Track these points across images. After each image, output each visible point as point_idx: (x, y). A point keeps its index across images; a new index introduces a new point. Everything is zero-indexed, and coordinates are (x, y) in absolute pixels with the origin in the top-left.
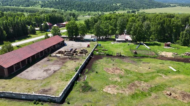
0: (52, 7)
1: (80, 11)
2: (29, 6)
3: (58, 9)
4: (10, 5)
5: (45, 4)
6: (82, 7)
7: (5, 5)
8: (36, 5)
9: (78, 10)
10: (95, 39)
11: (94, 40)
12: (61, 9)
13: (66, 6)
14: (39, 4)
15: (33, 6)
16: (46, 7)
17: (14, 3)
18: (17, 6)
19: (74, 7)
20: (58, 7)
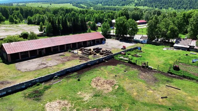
0: (146, 5)
1: (179, 9)
2: (124, 5)
3: (152, 7)
4: (109, 5)
5: (139, 2)
6: (182, 5)
7: (105, 5)
8: (131, 4)
9: (177, 8)
10: (145, 41)
11: (143, 42)
12: (156, 7)
13: (162, 3)
14: (134, 3)
15: (127, 5)
16: (139, 6)
17: (113, 3)
18: (114, 6)
19: (171, 5)
20: (152, 5)
